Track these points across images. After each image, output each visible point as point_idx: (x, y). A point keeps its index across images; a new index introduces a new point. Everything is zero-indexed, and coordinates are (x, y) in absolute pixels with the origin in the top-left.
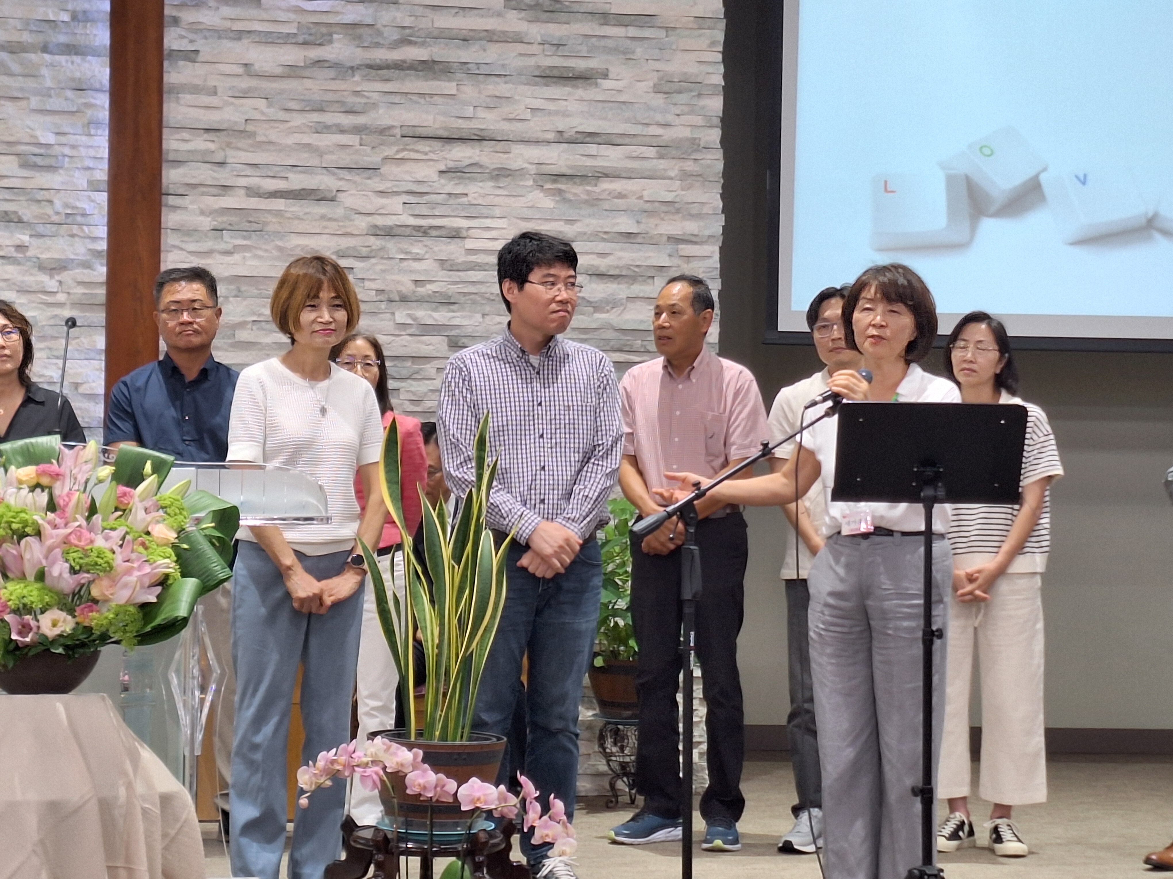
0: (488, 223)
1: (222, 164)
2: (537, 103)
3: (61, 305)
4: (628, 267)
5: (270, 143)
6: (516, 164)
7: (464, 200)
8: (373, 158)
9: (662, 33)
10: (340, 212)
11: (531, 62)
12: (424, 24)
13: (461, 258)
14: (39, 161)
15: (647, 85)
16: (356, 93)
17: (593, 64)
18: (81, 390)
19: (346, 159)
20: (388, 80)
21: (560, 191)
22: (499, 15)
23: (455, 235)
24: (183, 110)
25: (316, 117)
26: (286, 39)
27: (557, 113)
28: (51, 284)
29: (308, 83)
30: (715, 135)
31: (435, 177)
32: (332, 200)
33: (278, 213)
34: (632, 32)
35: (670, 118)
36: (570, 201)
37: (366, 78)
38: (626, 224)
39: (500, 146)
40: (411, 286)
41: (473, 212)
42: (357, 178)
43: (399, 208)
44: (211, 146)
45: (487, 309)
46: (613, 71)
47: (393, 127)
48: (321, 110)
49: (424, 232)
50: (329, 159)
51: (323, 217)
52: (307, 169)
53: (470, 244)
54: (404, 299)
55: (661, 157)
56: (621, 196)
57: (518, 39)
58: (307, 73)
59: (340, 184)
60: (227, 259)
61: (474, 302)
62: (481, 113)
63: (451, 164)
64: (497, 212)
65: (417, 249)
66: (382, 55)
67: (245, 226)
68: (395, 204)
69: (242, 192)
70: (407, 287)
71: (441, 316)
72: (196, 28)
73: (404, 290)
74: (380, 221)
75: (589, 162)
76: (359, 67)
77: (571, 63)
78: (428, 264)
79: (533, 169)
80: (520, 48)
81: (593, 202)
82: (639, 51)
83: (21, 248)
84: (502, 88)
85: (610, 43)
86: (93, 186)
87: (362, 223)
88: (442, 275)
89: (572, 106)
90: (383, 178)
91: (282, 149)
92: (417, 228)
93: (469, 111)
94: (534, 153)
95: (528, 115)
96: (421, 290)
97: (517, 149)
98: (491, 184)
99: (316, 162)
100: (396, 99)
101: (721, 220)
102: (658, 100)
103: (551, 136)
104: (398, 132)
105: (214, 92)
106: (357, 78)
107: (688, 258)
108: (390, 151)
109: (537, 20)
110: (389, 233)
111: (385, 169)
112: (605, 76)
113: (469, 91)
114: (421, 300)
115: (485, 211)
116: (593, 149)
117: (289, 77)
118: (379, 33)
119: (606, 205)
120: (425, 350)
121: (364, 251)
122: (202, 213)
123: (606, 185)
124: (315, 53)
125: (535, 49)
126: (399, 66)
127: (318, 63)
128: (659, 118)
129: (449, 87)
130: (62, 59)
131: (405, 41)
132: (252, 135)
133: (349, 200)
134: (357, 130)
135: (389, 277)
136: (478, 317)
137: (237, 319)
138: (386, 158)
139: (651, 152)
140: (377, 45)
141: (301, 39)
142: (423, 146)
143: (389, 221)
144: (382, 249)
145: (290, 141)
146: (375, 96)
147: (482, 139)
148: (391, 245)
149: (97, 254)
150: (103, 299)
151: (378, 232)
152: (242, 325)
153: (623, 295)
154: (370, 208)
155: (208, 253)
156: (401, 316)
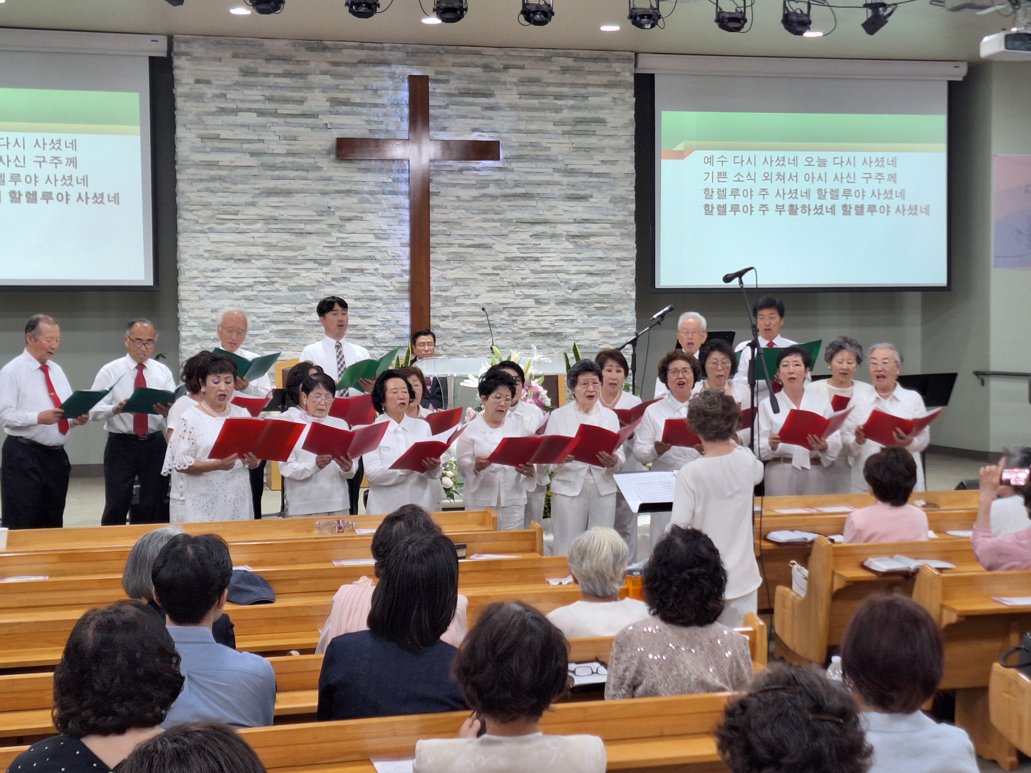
0: (549, 255)
1: (449, 235)
2: (566, 208)
3: (391, 291)
4: (601, 270)
5: (468, 226)
6: (559, 232)
7: (539, 246)
8: (506, 232)
9: (612, 180)
10: (494, 252)
11: (564, 192)
12: (523, 179)
13: (539, 269)
14: (382, 236)
15: (607, 200)
16: (499, 206)
17: (587, 192)
18: (400, 323)
19: (496, 232)
20: (510, 201)
21: (575, 242)
22: (551, 175)
23: (537, 260)
24: (435, 215)
25: (484, 216)
26: (472, 186)
27: (574, 212)
28: (387, 283)
29: (481, 203)
30: (632, 219)
31: (529, 237)
32: (491, 248)
33: (471, 253)
34: (601, 180)
35: (616, 212)
36: (578, 245)
37: (502, 200)
38: (600, 254)
39: (553, 225)
40: (520, 280)
41: (543, 251)
42: (500, 239)
43: (516, 250)
44: (445, 228)
45: (549, 288)
46: (594, 195)
47: (512, 219)
48: (486, 213)
49: (525, 259)
50: (489, 232)
51: (488, 255)
52: (481, 236)
53: (542, 263)
54: (518, 285)
55: (613, 227)
56: (598, 243)
57: (558, 184)
58: (480, 199)
59: (494, 241)
60: (452, 271)
61: (544, 286)
62: (545, 213)
63: (535, 233)
64: (552, 250)
65: (522, 266)
66: (508, 191)
67: (458, 259)
68: (514, 249)
69: (457, 246)
70: (519, 280)
71: (532, 291)
72: (439, 183)
73: (518, 282)
74: (509, 255)
75: (586, 230)
76: (500, 196)
77: (579, 192)
78: (527, 272)
79: (565, 234)
80: (559, 187)
81: (588, 246)
82: (603, 187)
83: (376, 269)
84: (553, 203)
85: (592, 184)
86: (402, 245)
87: (502, 256)
88: (532, 275)
89: (579, 209)
90: (509, 238)
91: (472, 229)
92: (522, 258)
93: (541, 212)
94: (565, 228)
95: (563, 213)
96: (524, 281)
97: (559, 226)
98: (549, 240)
99: (484, 233)
100: (513, 208)
101: (635, 251)
102: (611, 206)
103: (571, 221)
104: (514, 221)
105: (446, 207)
106: (499, 200)
107: (623, 266)
108: (512, 228)
109: (565, 176)
110: (512, 260)
111: (510, 236)
112: (591, 197)
113: (540, 204)
114: (524, 285)
115: (547, 250)
116: (587, 225)
117: (474, 201)
118: (507, 183)
119: (593, 247)
120: (527, 305)
121: (503, 267)
122: (442, 254)
123: (592, 239)
124: (483, 191)
125: (565, 187)
126: (515, 196)
127: (484, 195)
128: (612, 213)
129: (533, 203)
130: (389, 196)
131: (517, 186)
132: (460, 223)
133: (497, 247)
134: (500, 221)
135: (512, 277)
136: (546, 291)
137: (457, 295)
138: (510, 231)
139: (608, 226)
140: (506, 187)
141: (478, 186)
142: (524, 226)
143: (512, 255)
144: (509, 266)
145: (475, 225)
146: (505, 207)
147: (546, 223)
148: (513, 264)
149: (405, 271)
150: (407, 288)
151: (507, 259)
152: (458, 297)
153: (600, 281)
154: (505, 250)
155: (445, 269)
156: (517, 292)
